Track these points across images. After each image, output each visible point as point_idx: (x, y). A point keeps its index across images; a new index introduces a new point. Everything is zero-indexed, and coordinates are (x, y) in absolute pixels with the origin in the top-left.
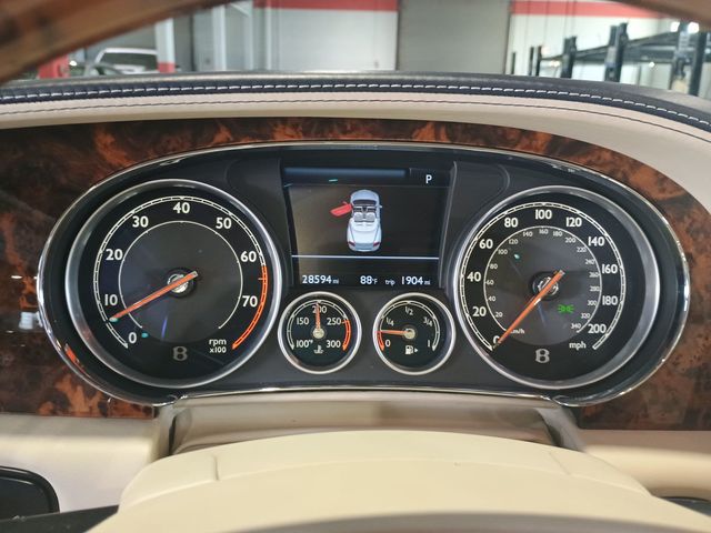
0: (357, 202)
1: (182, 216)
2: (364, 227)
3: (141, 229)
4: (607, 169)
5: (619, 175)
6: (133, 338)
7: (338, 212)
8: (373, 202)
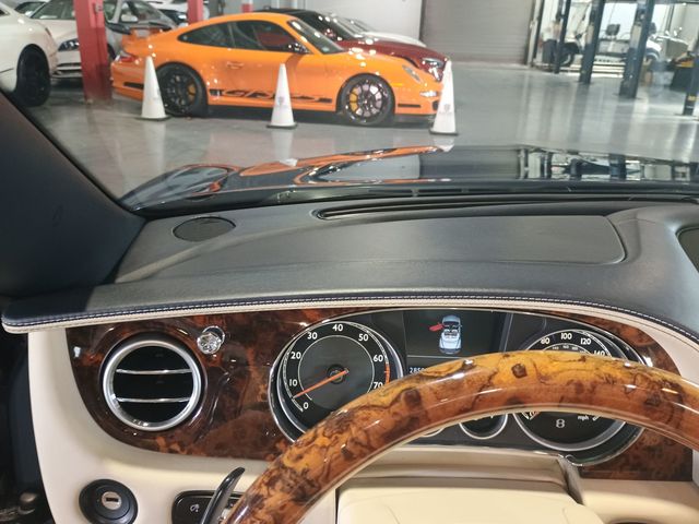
0: (446, 323)
1: (337, 332)
2: (451, 338)
3: (312, 340)
4: (606, 327)
5: (615, 331)
6: (306, 405)
7: (434, 328)
8: (456, 323)
